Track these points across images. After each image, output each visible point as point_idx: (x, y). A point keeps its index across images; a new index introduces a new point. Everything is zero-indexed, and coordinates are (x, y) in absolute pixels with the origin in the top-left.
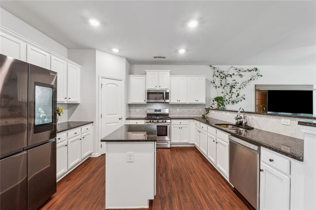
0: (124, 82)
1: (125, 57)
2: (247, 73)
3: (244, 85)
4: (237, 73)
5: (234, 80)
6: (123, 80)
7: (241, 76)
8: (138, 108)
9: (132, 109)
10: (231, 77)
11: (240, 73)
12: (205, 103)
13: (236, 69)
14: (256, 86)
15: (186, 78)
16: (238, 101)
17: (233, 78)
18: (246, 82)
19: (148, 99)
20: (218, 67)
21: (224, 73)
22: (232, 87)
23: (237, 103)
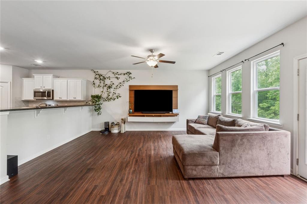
0: (10, 84)
1: (11, 65)
2: (122, 76)
3: (120, 85)
4: (114, 76)
5: (112, 82)
6: (9, 83)
7: (117, 78)
8: (34, 104)
9: (30, 104)
10: (110, 79)
11: (117, 76)
12: (82, 100)
13: (114, 73)
14: (130, 86)
15: (66, 80)
16: (115, 99)
17: (111, 80)
18: (121, 83)
19: (35, 96)
20: (98, 72)
21: (103, 76)
22: (110, 87)
23: (114, 100)
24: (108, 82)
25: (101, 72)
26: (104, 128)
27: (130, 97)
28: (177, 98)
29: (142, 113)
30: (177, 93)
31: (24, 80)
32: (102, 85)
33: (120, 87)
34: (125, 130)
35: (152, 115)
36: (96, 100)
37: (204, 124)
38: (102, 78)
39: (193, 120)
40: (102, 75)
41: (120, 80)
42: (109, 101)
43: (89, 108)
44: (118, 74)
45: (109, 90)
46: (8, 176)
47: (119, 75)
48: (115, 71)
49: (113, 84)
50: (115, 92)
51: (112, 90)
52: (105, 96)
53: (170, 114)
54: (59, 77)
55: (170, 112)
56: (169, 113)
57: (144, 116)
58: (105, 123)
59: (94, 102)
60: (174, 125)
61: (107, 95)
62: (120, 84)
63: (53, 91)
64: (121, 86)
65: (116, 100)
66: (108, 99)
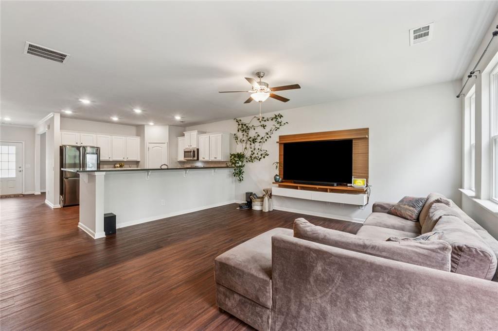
1: (168, 125)
2: (270, 122)
4: (260, 124)
5: (257, 133)
6: (166, 143)
7: (263, 126)
10: (254, 129)
11: (263, 123)
12: (222, 160)
13: (259, 119)
14: (281, 137)
15: (208, 136)
16: (261, 158)
17: (256, 131)
18: (267, 134)
19: (185, 157)
20: (240, 120)
21: (247, 125)
22: (254, 141)
23: (259, 160)
24: (252, 134)
25: (245, 120)
26: (245, 200)
27: (280, 155)
28: (368, 155)
29: (295, 183)
30: (368, 143)
31: (179, 139)
32: (245, 138)
33: (266, 140)
34: (269, 208)
35: (316, 188)
36: (236, 161)
37: (407, 219)
38: (245, 128)
39: (385, 206)
40: (245, 125)
41: (267, 129)
42: (252, 162)
43: (230, 171)
44: (264, 119)
45: (253, 145)
46: (104, 233)
47: (265, 121)
48: (260, 116)
49: (258, 136)
50: (260, 148)
51: (257, 145)
52: (248, 154)
53: (349, 188)
54: (206, 133)
55: (349, 185)
56: (347, 186)
57: (296, 188)
58: (246, 193)
59: (233, 163)
60: (359, 212)
61: (251, 152)
62: (268, 136)
63: (198, 150)
64: (268, 138)
65: (262, 160)
66: (251, 159)
